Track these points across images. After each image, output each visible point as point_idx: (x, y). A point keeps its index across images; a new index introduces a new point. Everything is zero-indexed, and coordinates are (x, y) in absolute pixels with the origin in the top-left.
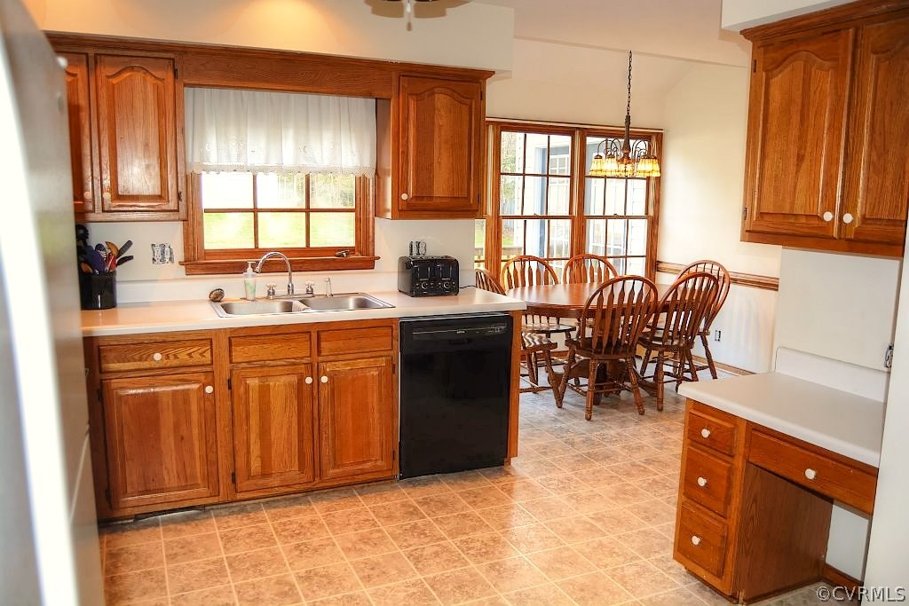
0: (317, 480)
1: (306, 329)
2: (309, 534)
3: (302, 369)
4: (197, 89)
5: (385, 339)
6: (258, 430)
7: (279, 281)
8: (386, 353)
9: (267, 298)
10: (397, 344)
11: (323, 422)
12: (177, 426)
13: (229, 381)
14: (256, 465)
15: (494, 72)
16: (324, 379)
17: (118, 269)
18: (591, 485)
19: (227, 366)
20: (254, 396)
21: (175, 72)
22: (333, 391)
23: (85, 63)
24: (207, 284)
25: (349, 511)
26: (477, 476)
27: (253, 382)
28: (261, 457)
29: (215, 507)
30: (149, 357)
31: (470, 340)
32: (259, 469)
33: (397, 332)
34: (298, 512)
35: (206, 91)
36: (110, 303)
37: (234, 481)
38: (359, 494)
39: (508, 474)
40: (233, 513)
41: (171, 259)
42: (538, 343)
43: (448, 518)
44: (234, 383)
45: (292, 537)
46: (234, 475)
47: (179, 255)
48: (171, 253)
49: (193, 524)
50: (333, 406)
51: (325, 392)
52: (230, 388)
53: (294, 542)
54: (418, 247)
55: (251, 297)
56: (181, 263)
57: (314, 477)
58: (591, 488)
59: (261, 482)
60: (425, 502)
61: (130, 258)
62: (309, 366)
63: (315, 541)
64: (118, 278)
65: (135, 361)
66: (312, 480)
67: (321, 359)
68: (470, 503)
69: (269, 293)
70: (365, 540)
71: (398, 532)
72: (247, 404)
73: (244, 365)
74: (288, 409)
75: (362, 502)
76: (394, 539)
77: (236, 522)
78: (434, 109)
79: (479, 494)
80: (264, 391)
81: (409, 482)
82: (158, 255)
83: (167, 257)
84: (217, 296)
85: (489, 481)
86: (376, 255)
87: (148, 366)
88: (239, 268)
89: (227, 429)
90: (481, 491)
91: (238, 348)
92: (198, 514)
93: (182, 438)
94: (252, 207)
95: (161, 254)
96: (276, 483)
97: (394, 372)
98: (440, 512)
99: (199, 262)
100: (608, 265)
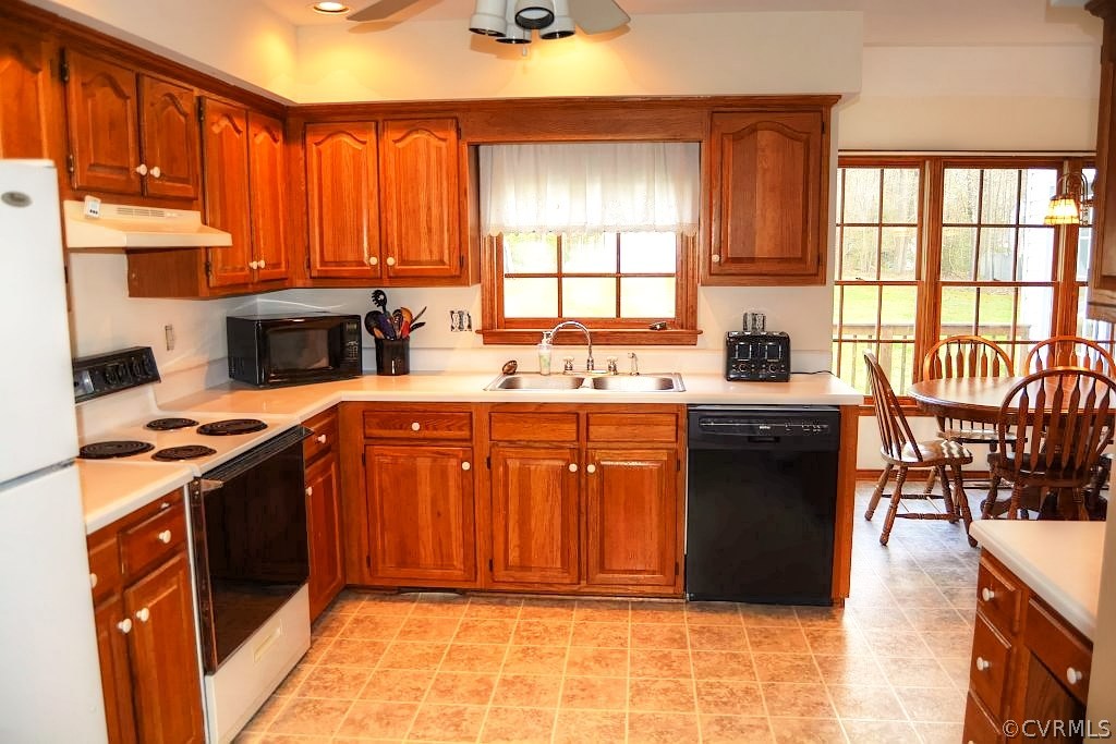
0: (583, 583)
1: (573, 409)
2: (547, 639)
3: (567, 454)
4: (495, 147)
5: (666, 428)
6: (517, 517)
7: (578, 354)
8: (670, 446)
9: (564, 373)
10: (683, 435)
11: (591, 517)
12: (434, 502)
13: (489, 459)
14: (514, 555)
15: (840, 97)
16: (591, 468)
17: (411, 335)
18: (937, 654)
19: (488, 443)
20: (513, 479)
21: (458, 131)
22: (602, 483)
23: (374, 131)
24: (503, 354)
25: (607, 623)
26: (790, 613)
27: (514, 464)
28: (519, 546)
29: (475, 594)
30: (407, 426)
31: (777, 439)
32: (517, 560)
33: (683, 421)
34: (554, 615)
35: (504, 147)
36: (403, 370)
37: (491, 569)
38: (632, 609)
39: (832, 617)
40: (491, 603)
41: (469, 326)
42: (957, 456)
43: (713, 655)
44: (492, 461)
45: (528, 638)
46: (491, 562)
47: (477, 323)
48: (470, 321)
49: (446, 606)
50: (602, 502)
51: (594, 484)
52: (489, 466)
53: (526, 644)
54: (755, 320)
55: (545, 371)
56: (477, 332)
57: (579, 579)
58: (933, 657)
59: (518, 575)
60: (700, 632)
61: (422, 324)
62: (576, 451)
63: (548, 648)
64: (412, 344)
65: (395, 429)
66: (575, 581)
67: (590, 445)
68: (752, 643)
69: (566, 367)
70: (599, 659)
71: (642, 657)
72: (506, 485)
73: (506, 444)
74: (550, 498)
75: (630, 618)
76: (633, 664)
77: (487, 613)
78: (756, 150)
79: (775, 634)
80: (524, 474)
81: (699, 606)
82: (456, 323)
83: (466, 324)
84: (511, 368)
85: (799, 622)
86: (699, 328)
87: (404, 436)
88: (534, 339)
89: (485, 512)
90: (777, 632)
91: (497, 425)
92: (457, 598)
93: (439, 514)
94: (556, 272)
95: (460, 321)
96: (536, 579)
97: (678, 469)
98: (709, 646)
99: (499, 330)
100: (998, 351)
